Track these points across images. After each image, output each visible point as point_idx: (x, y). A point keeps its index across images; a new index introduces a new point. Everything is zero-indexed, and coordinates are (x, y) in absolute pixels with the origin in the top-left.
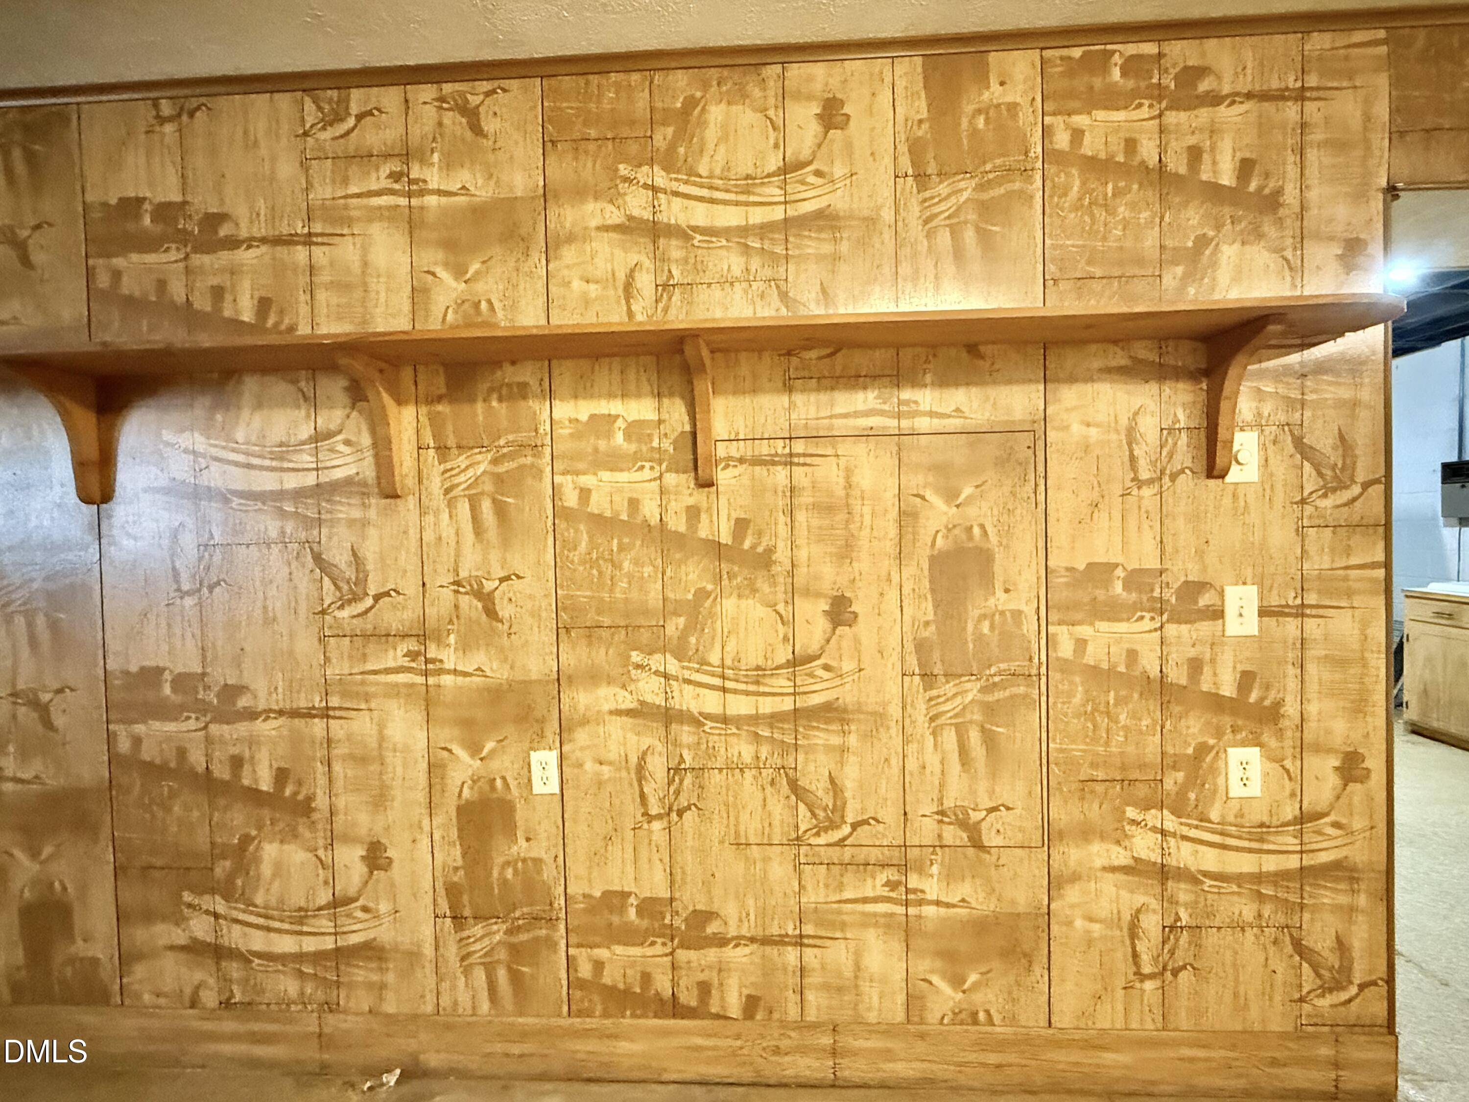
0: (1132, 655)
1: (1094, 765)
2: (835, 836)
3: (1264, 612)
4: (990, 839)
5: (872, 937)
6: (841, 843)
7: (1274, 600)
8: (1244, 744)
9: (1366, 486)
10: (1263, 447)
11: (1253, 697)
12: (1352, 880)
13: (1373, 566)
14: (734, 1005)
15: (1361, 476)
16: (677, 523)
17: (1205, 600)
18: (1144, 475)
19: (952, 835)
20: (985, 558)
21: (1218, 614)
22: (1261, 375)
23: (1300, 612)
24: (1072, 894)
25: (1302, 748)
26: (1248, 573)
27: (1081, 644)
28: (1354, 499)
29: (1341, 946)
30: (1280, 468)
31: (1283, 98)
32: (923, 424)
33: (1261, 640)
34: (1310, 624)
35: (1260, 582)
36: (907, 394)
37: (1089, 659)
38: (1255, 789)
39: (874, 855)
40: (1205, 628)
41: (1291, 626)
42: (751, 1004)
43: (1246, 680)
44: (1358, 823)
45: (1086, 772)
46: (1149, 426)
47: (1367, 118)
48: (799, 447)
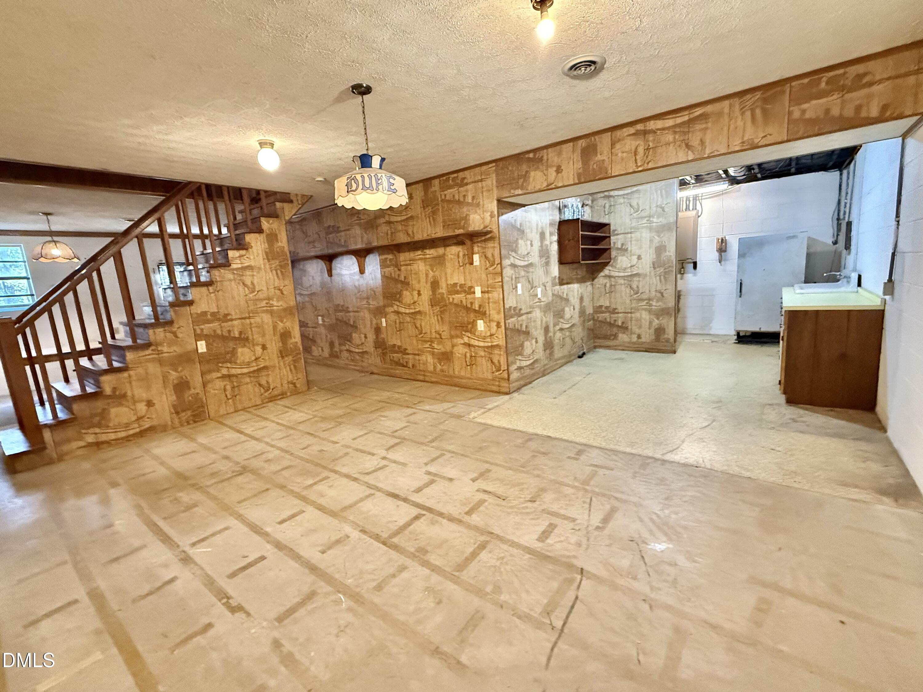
0: (461, 301)
1: (457, 323)
2: (421, 336)
3: (482, 292)
4: (443, 337)
5: (428, 354)
6: (422, 337)
7: (483, 290)
8: (480, 319)
9: (497, 264)
10: (480, 258)
11: (481, 310)
12: (500, 349)
13: (499, 282)
14: (410, 365)
15: (496, 263)
16: (397, 277)
17: (472, 290)
18: (461, 264)
19: (438, 336)
20: (438, 282)
21: (474, 293)
22: (478, 242)
23: (488, 292)
24: (456, 348)
25: (490, 321)
26: (479, 284)
27: (453, 299)
28: (495, 268)
29: (499, 362)
30: (483, 262)
31: (478, 182)
32: (428, 256)
33: (482, 298)
34: (490, 294)
35: (481, 286)
36: (425, 251)
37: (455, 302)
38: (482, 329)
39: (427, 339)
40: (472, 296)
41: (486, 295)
42: (413, 366)
43: (480, 306)
44: (500, 337)
45: (456, 325)
46: (461, 254)
47: (492, 184)
48: (411, 262)
